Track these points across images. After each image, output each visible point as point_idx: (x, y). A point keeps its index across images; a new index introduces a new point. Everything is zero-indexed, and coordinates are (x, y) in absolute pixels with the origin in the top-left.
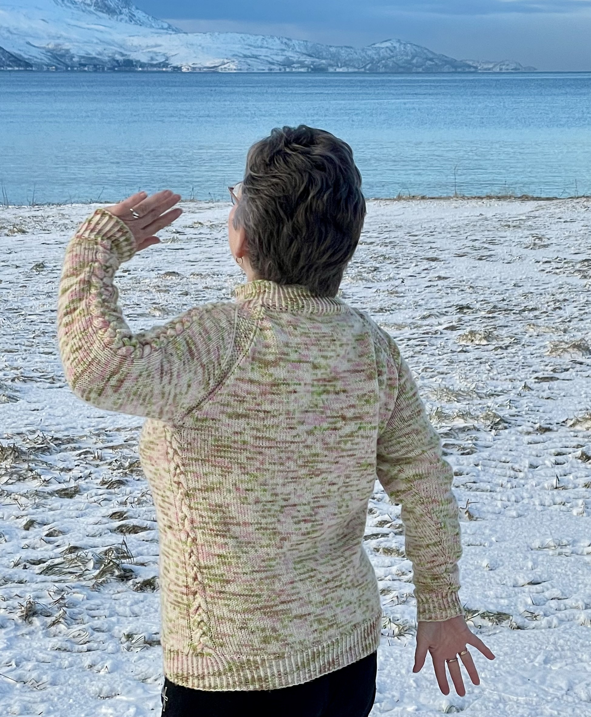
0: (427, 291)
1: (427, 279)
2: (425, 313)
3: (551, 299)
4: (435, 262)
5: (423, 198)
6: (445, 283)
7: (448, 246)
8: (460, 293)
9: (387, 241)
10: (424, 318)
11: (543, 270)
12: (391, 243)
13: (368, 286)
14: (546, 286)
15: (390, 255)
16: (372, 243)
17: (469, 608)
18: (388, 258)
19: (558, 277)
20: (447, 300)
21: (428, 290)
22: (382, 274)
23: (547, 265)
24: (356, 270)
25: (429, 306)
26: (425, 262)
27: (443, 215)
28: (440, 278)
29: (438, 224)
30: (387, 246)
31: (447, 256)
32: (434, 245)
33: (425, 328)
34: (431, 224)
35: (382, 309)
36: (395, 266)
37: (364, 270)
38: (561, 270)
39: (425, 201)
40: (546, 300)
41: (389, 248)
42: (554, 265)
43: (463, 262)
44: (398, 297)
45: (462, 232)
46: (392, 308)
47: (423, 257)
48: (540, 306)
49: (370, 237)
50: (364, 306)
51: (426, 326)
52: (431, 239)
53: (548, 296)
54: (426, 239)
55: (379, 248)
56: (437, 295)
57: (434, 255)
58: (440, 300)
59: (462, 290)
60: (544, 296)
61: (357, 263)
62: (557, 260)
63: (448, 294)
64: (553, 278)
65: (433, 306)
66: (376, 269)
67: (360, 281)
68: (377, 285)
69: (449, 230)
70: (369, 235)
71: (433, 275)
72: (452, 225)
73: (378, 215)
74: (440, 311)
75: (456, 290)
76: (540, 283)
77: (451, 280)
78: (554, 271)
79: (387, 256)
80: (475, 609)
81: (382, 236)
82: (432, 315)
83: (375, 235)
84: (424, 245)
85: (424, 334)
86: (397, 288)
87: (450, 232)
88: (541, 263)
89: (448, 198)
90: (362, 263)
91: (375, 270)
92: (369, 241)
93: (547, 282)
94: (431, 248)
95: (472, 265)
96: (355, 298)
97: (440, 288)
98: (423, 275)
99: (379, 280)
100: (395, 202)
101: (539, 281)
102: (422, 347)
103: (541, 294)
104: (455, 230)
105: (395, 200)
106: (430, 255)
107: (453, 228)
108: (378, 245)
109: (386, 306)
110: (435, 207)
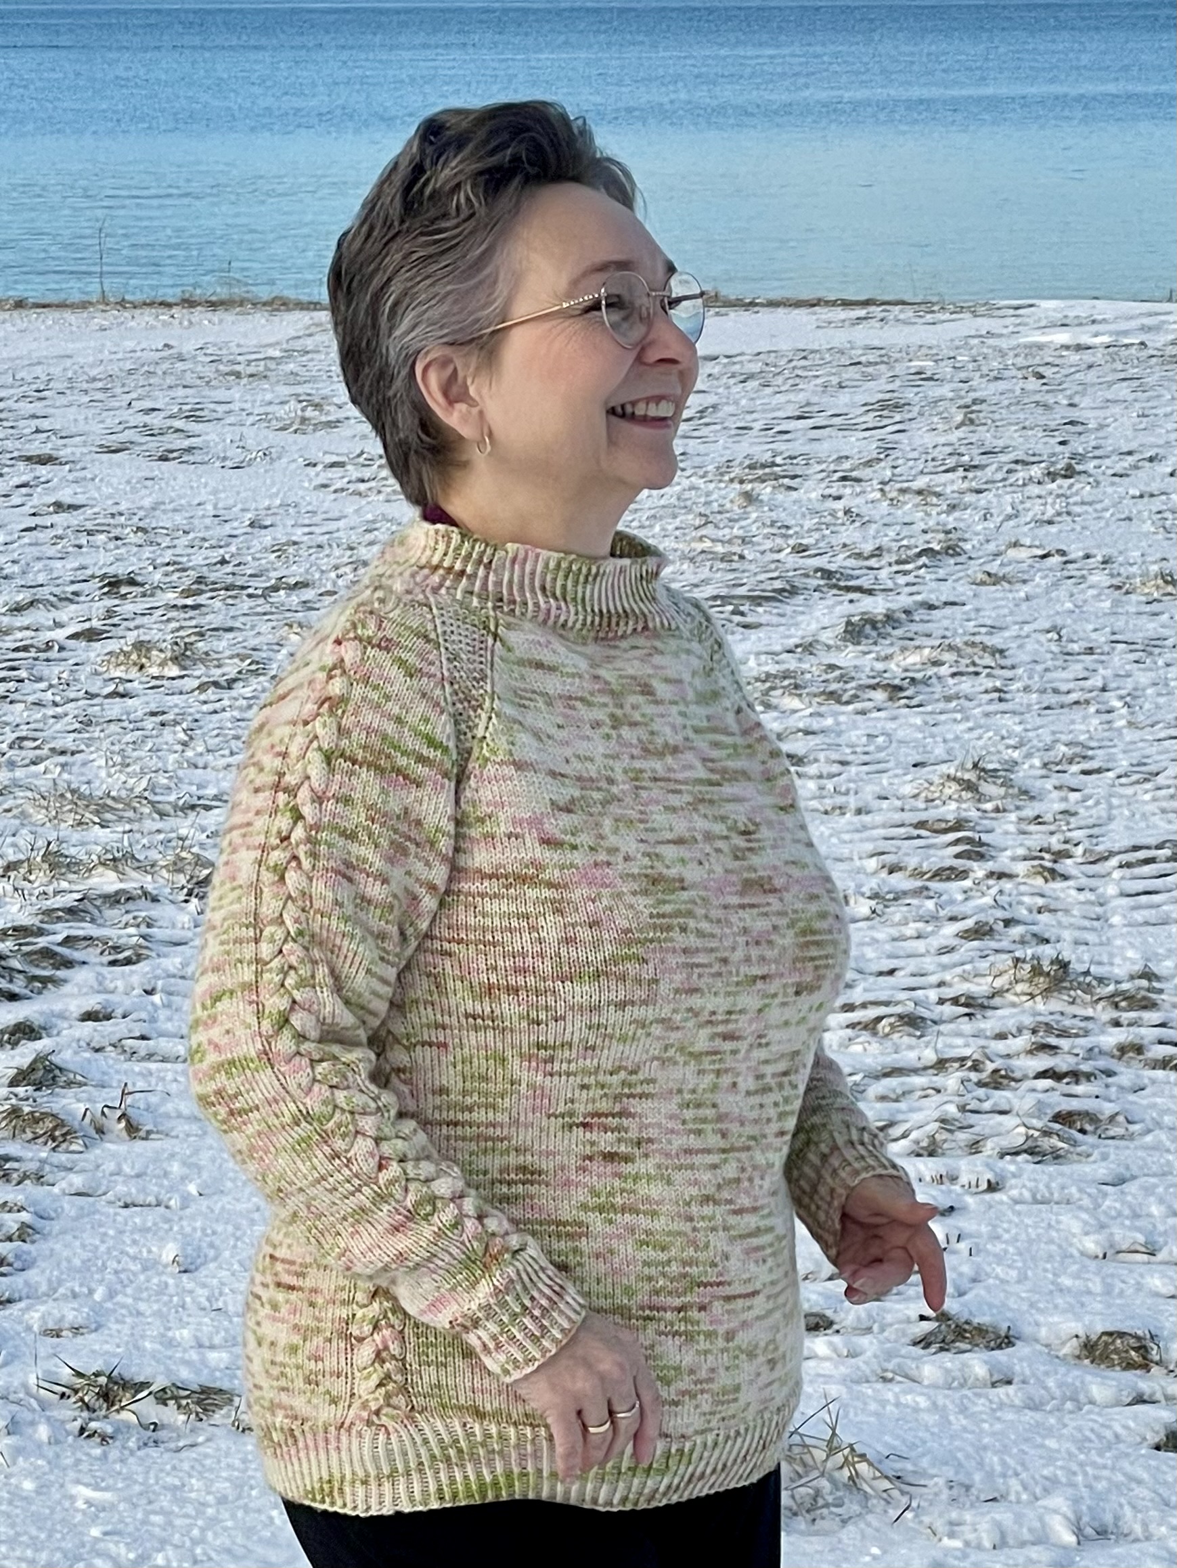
0: (26, 540)
1: (27, 509)
2: (20, 597)
3: (346, 560)
4: (48, 467)
5: (20, 304)
6: (74, 519)
7: (82, 427)
8: (111, 545)
10: (18, 609)
11: (325, 486)
14: (332, 526)
17: (127, 1376)
19: (364, 502)
20: (76, 565)
21: (28, 538)
23: (336, 473)
25: (30, 579)
26: (21, 465)
27: (71, 347)
28: (59, 507)
29: (56, 371)
31: (78, 451)
32: (45, 424)
33: (19, 635)
34: (38, 371)
38: (373, 484)
39: (24, 312)
40: (333, 562)
42: (353, 472)
43: (119, 465)
45: (118, 390)
47: (16, 454)
48: (317, 576)
51: (21, 629)
52: (38, 407)
53: (337, 552)
54: (26, 408)
56: (52, 551)
57: (46, 450)
58: (58, 564)
59: (117, 538)
60: (327, 551)
62: (361, 460)
63: (80, 547)
64: (350, 506)
65: (41, 579)
69: (85, 386)
71: (41, 498)
72: (94, 372)
74: (57, 591)
75: (102, 538)
76: (317, 519)
77: (89, 512)
78: (352, 487)
80: (141, 1379)
82: (38, 601)
84: (22, 423)
85: (16, 650)
87: (86, 392)
88: (320, 467)
89: (84, 305)
93: (337, 514)
94: (38, 431)
95: (140, 474)
97: (60, 532)
98: (16, 500)
101: (314, 513)
102: (12, 685)
103: (319, 546)
104: (100, 385)
106: (36, 447)
107: (94, 380)
110: (49, 328)
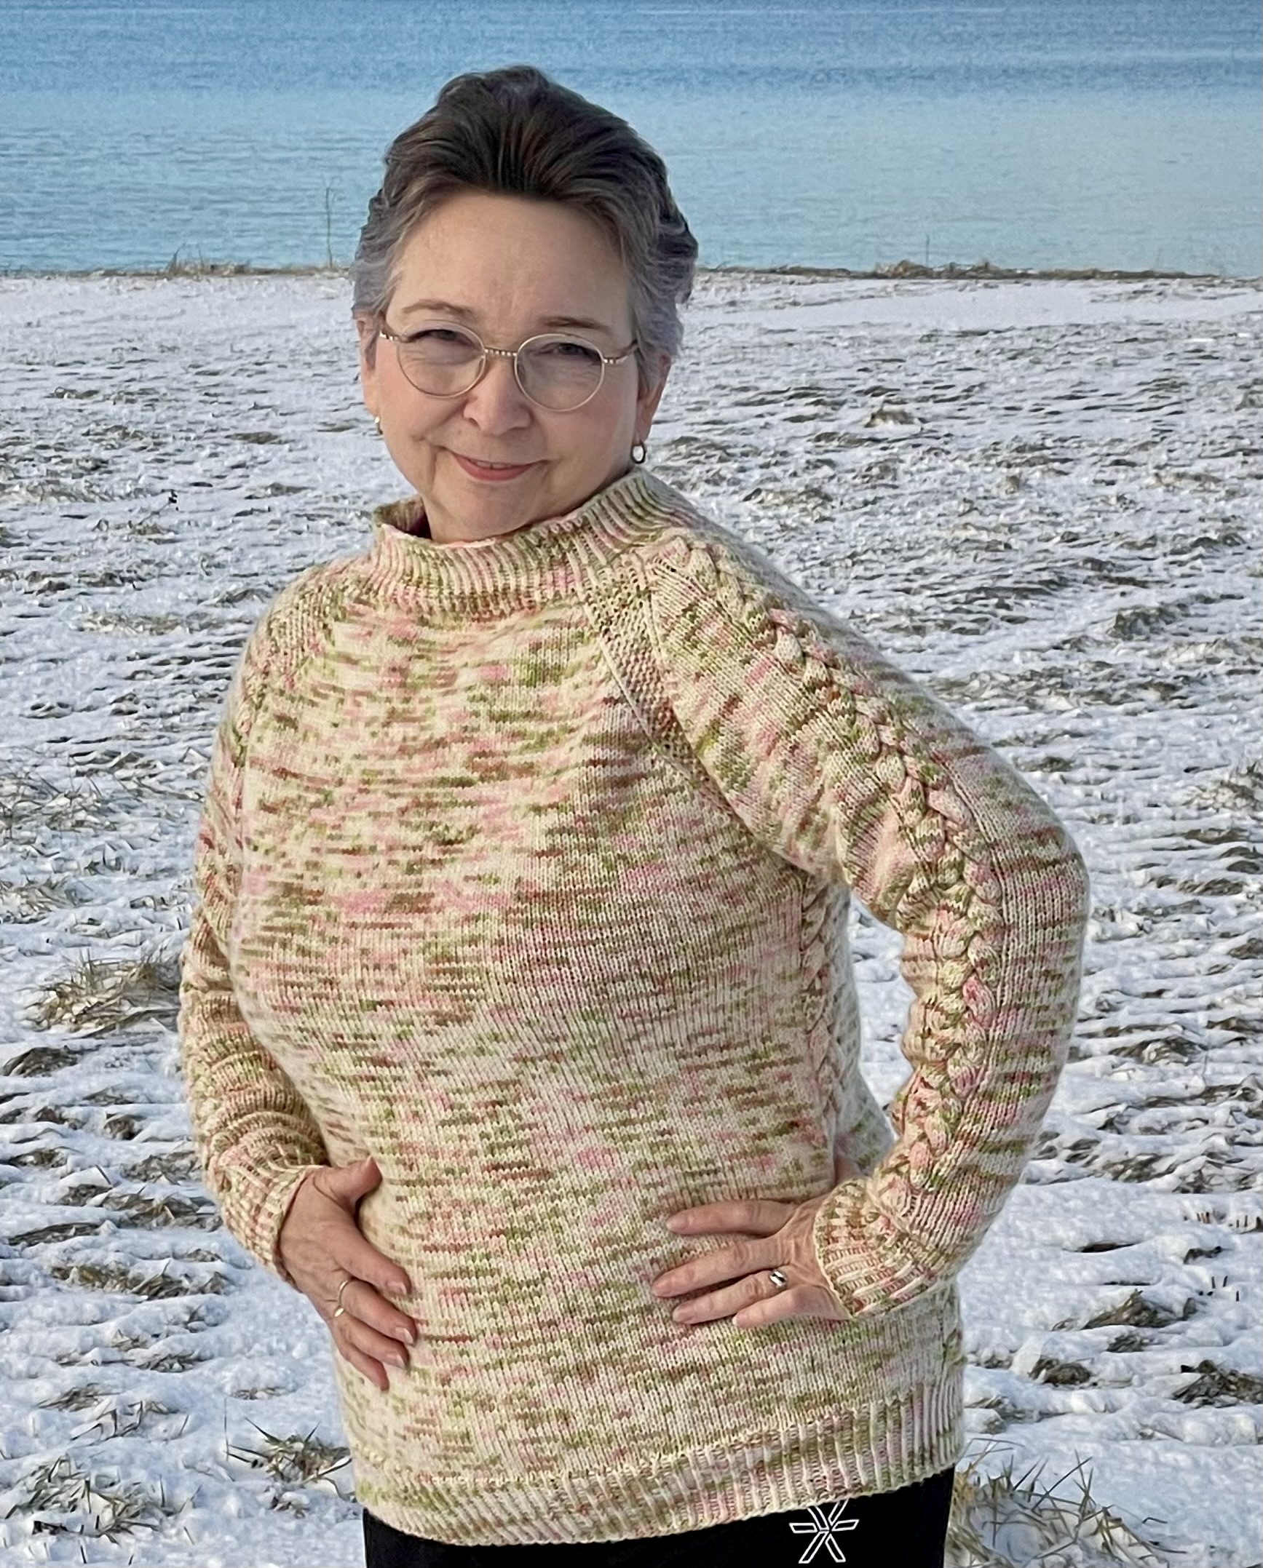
0: (241, 525)
1: (243, 492)
2: (232, 587)
4: (266, 447)
5: (240, 271)
6: (293, 502)
7: (303, 403)
8: (334, 531)
9: (135, 387)
10: (230, 600)
12: (143, 392)
13: (73, 512)
15: (141, 427)
16: (90, 394)
18: (135, 436)
20: (296, 552)
21: (244, 522)
22: (117, 477)
24: (44, 467)
25: (245, 567)
26: (238, 444)
27: (294, 316)
28: (277, 489)
29: (279, 342)
30: (132, 401)
31: (299, 429)
32: (264, 400)
33: (231, 628)
34: (259, 342)
35: (111, 576)
36: (152, 456)
37: (64, 467)
39: (244, 278)
41: (138, 407)
43: (344, 445)
44: (158, 541)
45: (344, 364)
46: (141, 573)
47: (232, 432)
49: (87, 377)
50: (62, 568)
51: (233, 621)
52: (255, 383)
54: (243, 382)
55: (109, 408)
56: (269, 537)
57: (265, 427)
58: (275, 551)
59: (340, 524)
61: (45, 447)
63: (299, 533)
65: (256, 567)
66: (99, 465)
67: (53, 499)
68: (100, 509)
69: (308, 359)
70: (83, 370)
71: (258, 479)
72: (318, 343)
73: (111, 318)
74: (272, 580)
75: (324, 523)
77: (310, 494)
79: (131, 430)
81: (121, 375)
82: (253, 591)
83: (102, 371)
84: (239, 399)
85: (227, 644)
86: (155, 519)
87: (309, 365)
89: (310, 271)
90: (60, 447)
91: (96, 468)
92: (82, 387)
94: (256, 407)
95: (369, 454)
96: (35, 544)
97: (278, 516)
98: (231, 482)
99: (108, 497)
100: (159, 284)
102: (221, 683)
104: (324, 357)
105: (160, 275)
106: (254, 425)
107: (319, 352)
108: (106, 398)
109: (124, 568)
110: (271, 295)
